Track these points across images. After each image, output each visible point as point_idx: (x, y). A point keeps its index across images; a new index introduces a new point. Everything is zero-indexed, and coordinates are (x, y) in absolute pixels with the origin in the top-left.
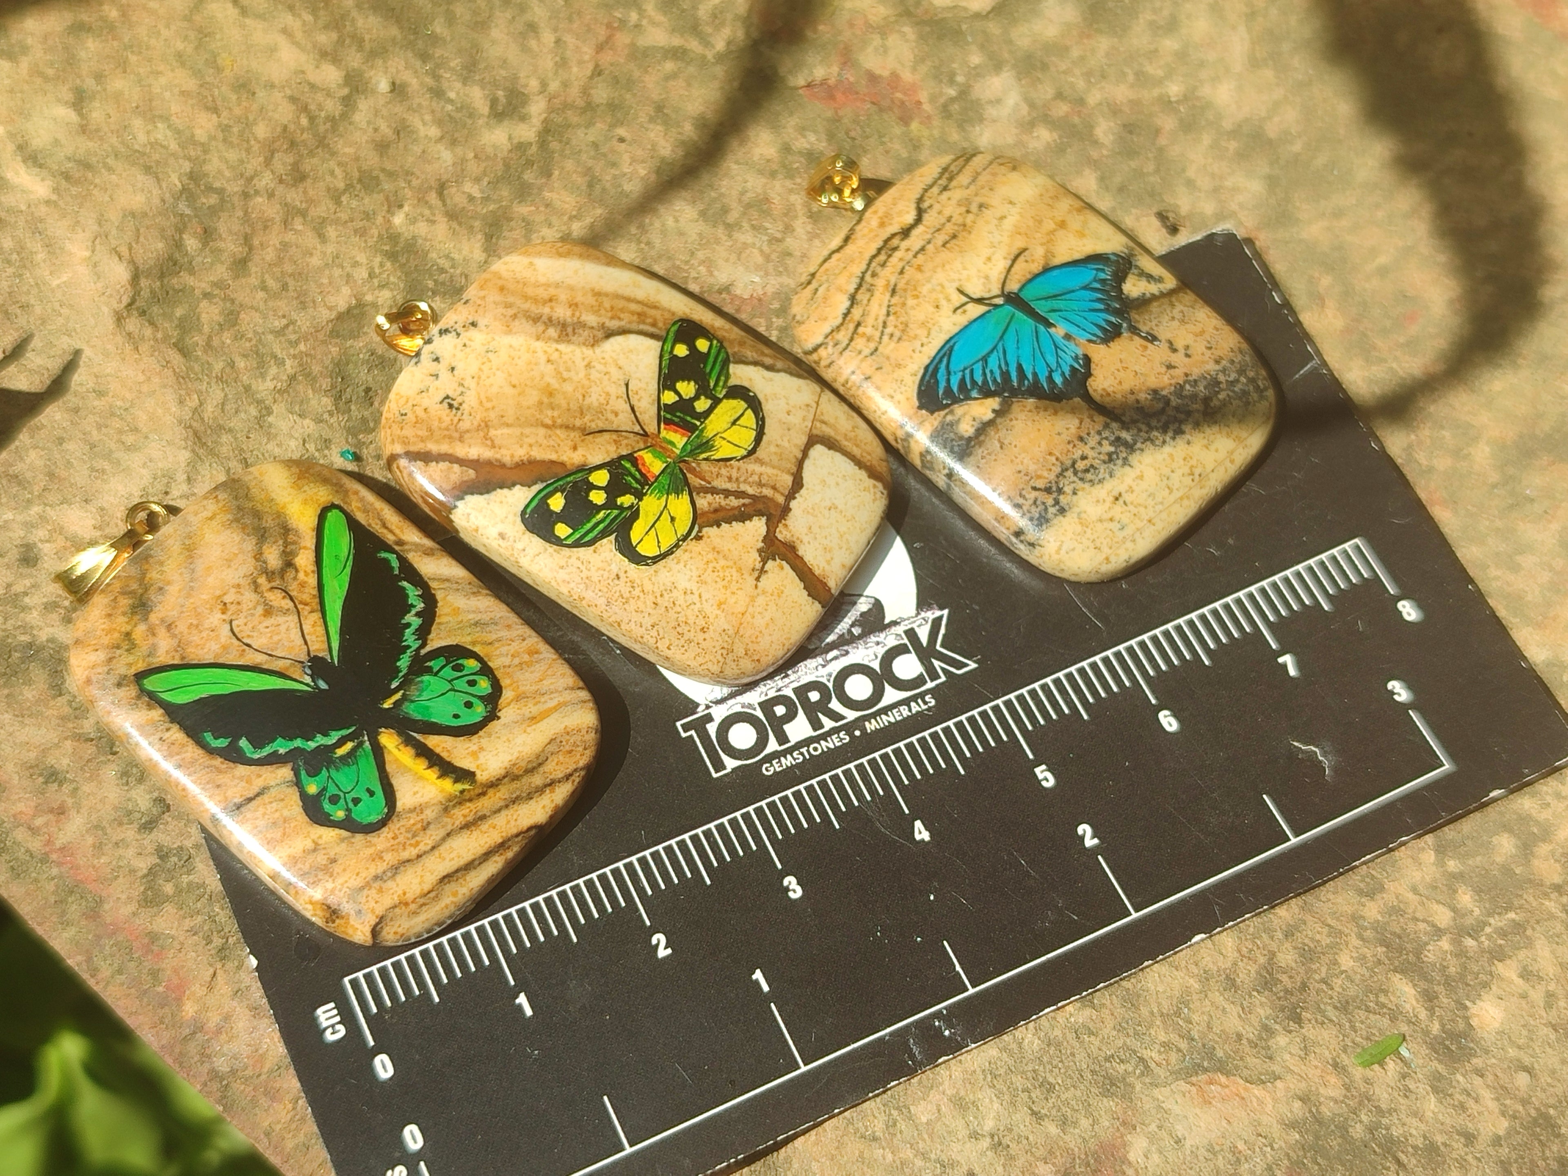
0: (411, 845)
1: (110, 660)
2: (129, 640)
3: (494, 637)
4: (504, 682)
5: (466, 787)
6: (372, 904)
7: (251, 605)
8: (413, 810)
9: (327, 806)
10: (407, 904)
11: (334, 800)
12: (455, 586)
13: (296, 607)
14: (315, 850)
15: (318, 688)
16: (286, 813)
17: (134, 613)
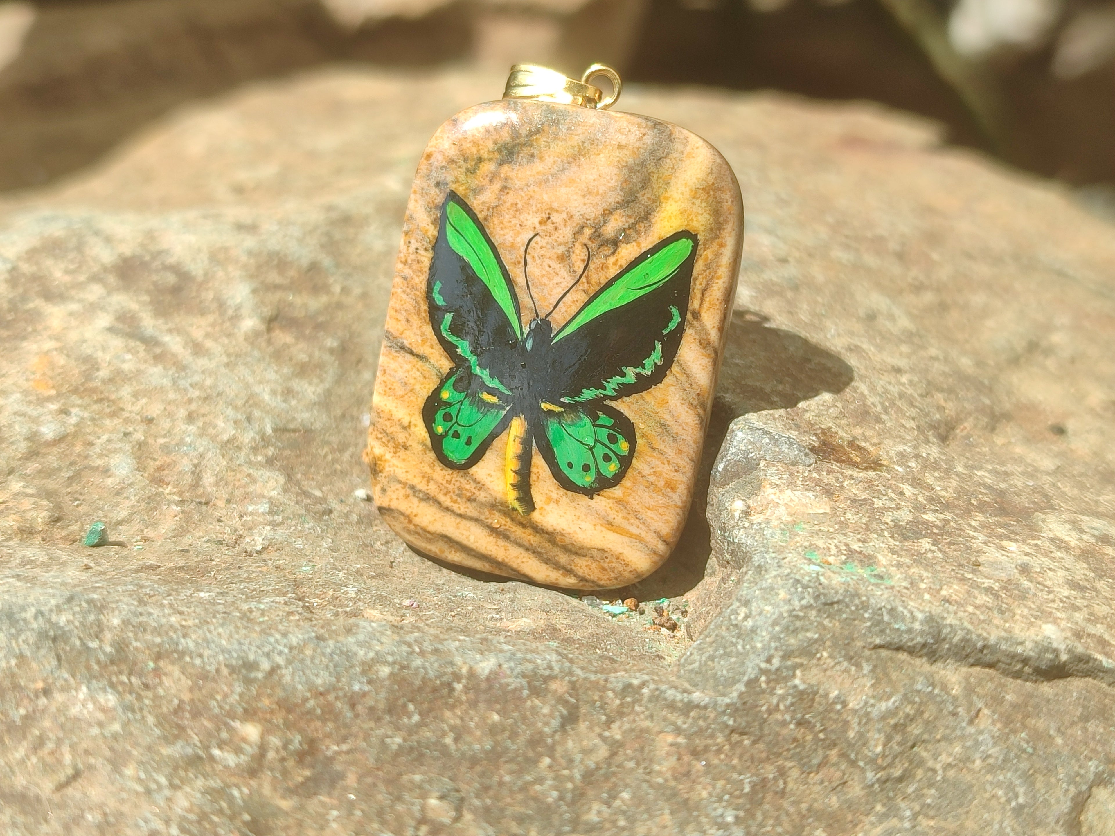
0: (451, 498)
1: (452, 161)
2: (476, 164)
3: (662, 447)
4: (626, 482)
5: (520, 510)
6: (394, 496)
7: (561, 239)
8: (476, 482)
9: (439, 416)
10: (410, 522)
11: (447, 418)
12: (686, 385)
13: (581, 276)
14: (405, 428)
15: (525, 343)
16: (418, 387)
17: (500, 150)
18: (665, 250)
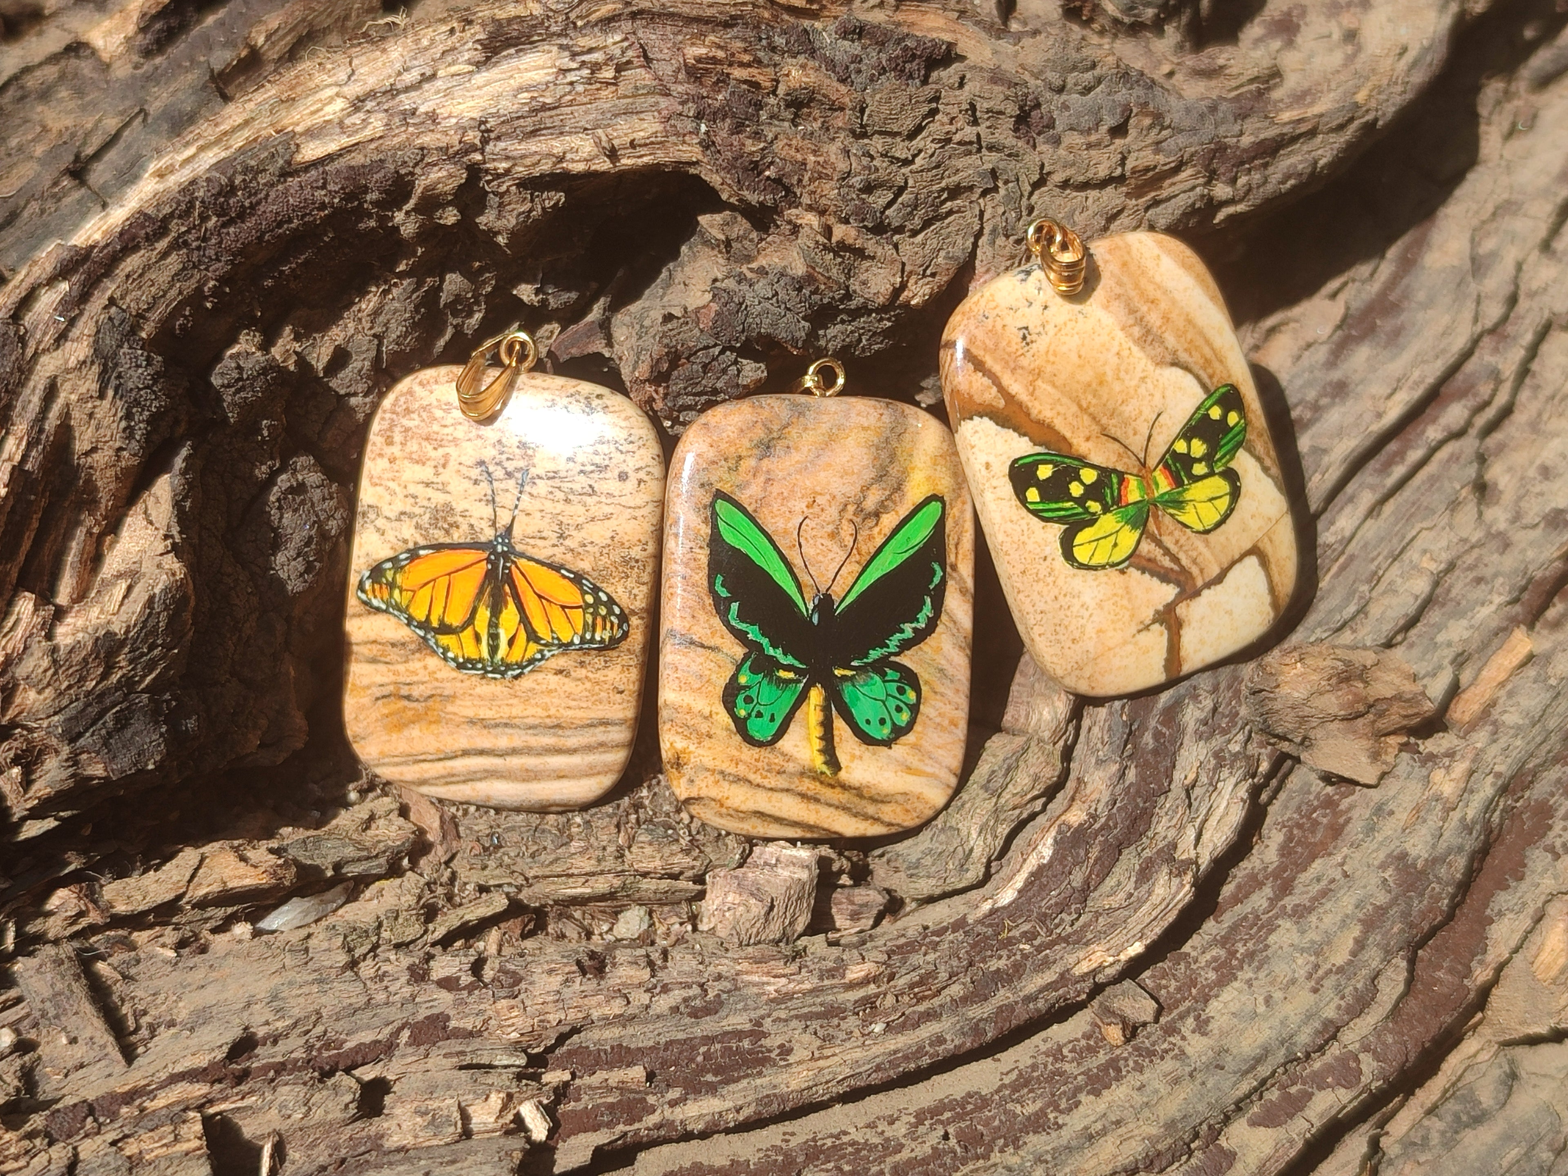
0: (761, 775)
1: (714, 462)
2: (737, 462)
3: (942, 689)
4: (917, 727)
5: (828, 773)
6: (703, 785)
7: (828, 519)
8: (783, 754)
9: (740, 700)
10: (722, 805)
11: (748, 700)
12: (955, 631)
13: (852, 549)
14: (706, 718)
15: (811, 618)
16: (714, 677)
17: (757, 446)
18: (920, 514)
